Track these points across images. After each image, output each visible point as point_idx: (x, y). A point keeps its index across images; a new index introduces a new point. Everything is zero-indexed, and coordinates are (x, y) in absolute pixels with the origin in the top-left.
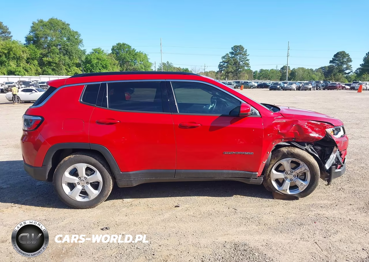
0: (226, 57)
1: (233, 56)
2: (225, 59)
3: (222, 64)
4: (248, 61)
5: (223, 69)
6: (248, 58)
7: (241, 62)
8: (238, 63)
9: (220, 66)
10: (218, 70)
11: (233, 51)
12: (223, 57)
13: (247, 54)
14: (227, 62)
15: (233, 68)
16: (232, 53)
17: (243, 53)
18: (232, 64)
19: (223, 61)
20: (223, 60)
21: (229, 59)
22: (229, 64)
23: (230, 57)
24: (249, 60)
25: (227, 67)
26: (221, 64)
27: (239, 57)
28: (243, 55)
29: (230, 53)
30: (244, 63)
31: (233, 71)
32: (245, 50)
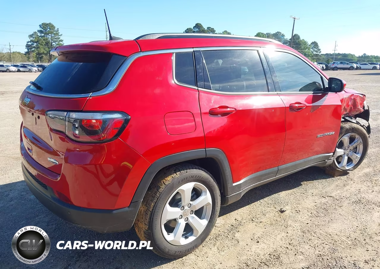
0: (34, 36)
1: (43, 35)
2: (33, 38)
3: (31, 44)
4: (62, 42)
5: (33, 50)
6: (61, 38)
7: (54, 42)
8: (50, 43)
9: (28, 46)
10: (26, 50)
11: (42, 30)
12: (31, 36)
13: (60, 34)
14: (36, 42)
15: (45, 49)
16: (41, 32)
17: (55, 32)
18: (44, 45)
19: (31, 41)
20: (31, 39)
21: (38, 38)
22: (39, 44)
23: (40, 36)
24: (63, 40)
25: (38, 48)
26: (29, 44)
27: (50, 37)
28: (54, 34)
29: (38, 31)
30: (58, 44)
31: (45, 52)
32: (56, 29)
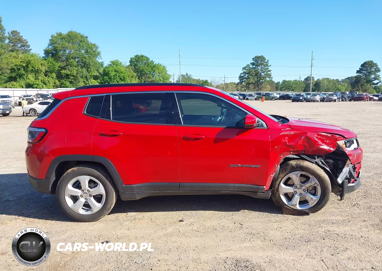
0: (247, 68)
1: (254, 66)
2: (246, 70)
3: (243, 75)
4: (270, 72)
5: (244, 80)
6: (270, 68)
7: (263, 73)
8: (259, 74)
9: (241, 78)
10: (239, 81)
11: (254, 62)
12: (244, 68)
13: (269, 65)
14: (248, 74)
15: (254, 79)
16: (253, 64)
17: (265, 64)
18: (254, 76)
19: (244, 73)
20: (244, 71)
21: (250, 70)
22: (250, 75)
23: (251, 68)
24: (271, 70)
25: (248, 78)
27: (260, 68)
28: (264, 65)
29: (251, 63)
30: (266, 74)
31: (254, 82)
32: (266, 60)
